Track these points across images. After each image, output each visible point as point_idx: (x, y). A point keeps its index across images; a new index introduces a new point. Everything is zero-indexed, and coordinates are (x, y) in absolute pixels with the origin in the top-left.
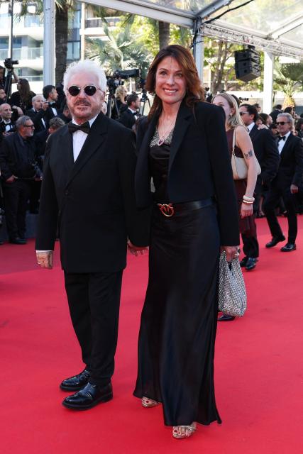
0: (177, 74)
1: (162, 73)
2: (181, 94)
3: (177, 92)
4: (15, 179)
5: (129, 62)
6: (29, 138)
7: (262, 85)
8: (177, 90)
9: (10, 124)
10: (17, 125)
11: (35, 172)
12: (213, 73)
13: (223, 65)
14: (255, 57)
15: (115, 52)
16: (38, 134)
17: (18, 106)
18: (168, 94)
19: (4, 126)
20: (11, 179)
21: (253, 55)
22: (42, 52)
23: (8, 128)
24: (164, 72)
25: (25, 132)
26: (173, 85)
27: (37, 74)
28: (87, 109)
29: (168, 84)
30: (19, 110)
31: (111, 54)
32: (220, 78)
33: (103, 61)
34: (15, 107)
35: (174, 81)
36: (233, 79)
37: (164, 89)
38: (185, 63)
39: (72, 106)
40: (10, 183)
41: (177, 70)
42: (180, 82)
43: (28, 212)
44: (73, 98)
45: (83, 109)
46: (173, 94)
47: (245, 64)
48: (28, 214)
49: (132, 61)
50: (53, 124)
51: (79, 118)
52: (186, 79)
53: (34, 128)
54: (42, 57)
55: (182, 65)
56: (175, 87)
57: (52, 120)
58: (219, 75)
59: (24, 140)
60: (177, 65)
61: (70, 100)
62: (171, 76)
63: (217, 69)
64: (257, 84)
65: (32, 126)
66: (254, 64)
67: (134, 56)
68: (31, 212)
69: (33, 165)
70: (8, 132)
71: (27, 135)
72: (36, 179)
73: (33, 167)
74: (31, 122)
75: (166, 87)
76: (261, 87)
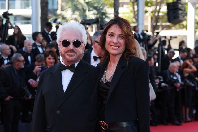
0: (120, 36)
1: (110, 35)
2: (122, 49)
3: (119, 48)
4: (11, 99)
5: (92, 12)
6: (21, 70)
7: (187, 26)
8: (119, 47)
9: (7, 59)
10: (12, 60)
11: (25, 94)
12: (152, 18)
13: (159, 12)
14: (182, 7)
15: (82, 6)
16: (28, 66)
17: (14, 45)
18: (113, 49)
19: (3, 60)
20: (8, 98)
21: (180, 6)
22: (30, 4)
23: (6, 62)
24: (112, 35)
25: (18, 65)
26: (117, 43)
27: (27, 20)
28: (74, 55)
29: (114, 43)
30: (14, 48)
31: (79, 7)
32: (157, 21)
33: (73, 12)
34: (11, 46)
35: (117, 40)
36: (166, 22)
37: (111, 46)
38: (125, 30)
39: (63, 53)
40: (7, 101)
41: (120, 34)
42: (122, 41)
43: (20, 121)
44: (64, 48)
45: (72, 56)
46: (116, 49)
47: (174, 12)
48: (20, 123)
49: (95, 11)
50: (38, 59)
51: (68, 61)
52: (125, 39)
53: (24, 62)
54: (30, 7)
55: (123, 30)
56: (118, 45)
57: (37, 56)
58: (156, 19)
59: (17, 71)
60: (120, 30)
61: (62, 49)
62: (116, 37)
63: (154, 15)
64: (183, 25)
65: (23, 61)
66: (180, 12)
67: (95, 8)
68: (23, 122)
69: (24, 88)
70: (7, 64)
71: (20, 67)
72: (26, 98)
73: (24, 90)
74: (22, 58)
75: (112, 44)
76: (186, 27)
